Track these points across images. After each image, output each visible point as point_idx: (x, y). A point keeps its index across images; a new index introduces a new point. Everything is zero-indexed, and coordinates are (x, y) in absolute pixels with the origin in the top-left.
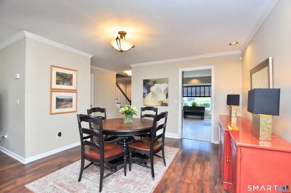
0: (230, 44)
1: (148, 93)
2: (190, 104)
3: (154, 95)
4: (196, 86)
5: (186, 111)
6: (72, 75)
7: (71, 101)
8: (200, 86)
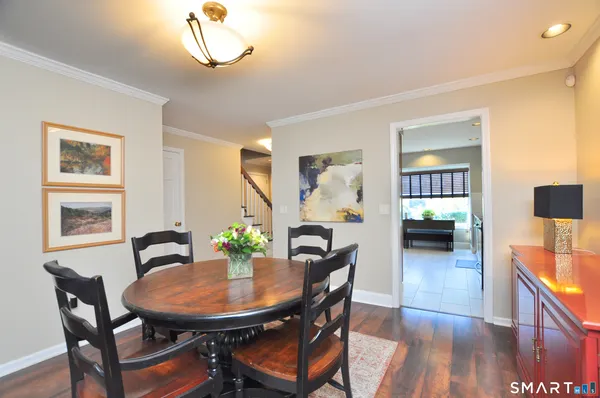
0: (543, 36)
1: (311, 190)
2: (417, 215)
3: (327, 195)
4: (430, 173)
5: (409, 230)
6: (108, 148)
7: (106, 214)
8: (441, 172)
